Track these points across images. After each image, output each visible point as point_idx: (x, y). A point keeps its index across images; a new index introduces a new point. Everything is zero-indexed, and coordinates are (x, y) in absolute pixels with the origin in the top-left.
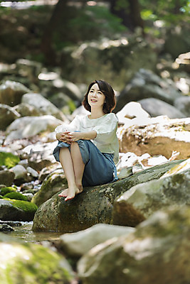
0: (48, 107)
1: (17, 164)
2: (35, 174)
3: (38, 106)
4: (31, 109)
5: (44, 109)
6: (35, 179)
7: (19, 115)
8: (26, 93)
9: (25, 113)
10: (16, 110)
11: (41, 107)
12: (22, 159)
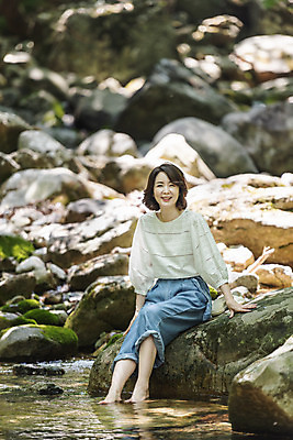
0: (57, 151)
1: (30, 255)
2: (61, 273)
3: (43, 150)
4: (35, 157)
5: (52, 154)
6: (62, 282)
7: (18, 167)
8: (25, 130)
9: (26, 164)
10: (14, 158)
11: (48, 152)
12: (37, 247)
